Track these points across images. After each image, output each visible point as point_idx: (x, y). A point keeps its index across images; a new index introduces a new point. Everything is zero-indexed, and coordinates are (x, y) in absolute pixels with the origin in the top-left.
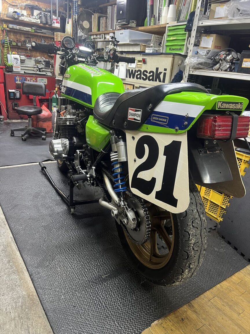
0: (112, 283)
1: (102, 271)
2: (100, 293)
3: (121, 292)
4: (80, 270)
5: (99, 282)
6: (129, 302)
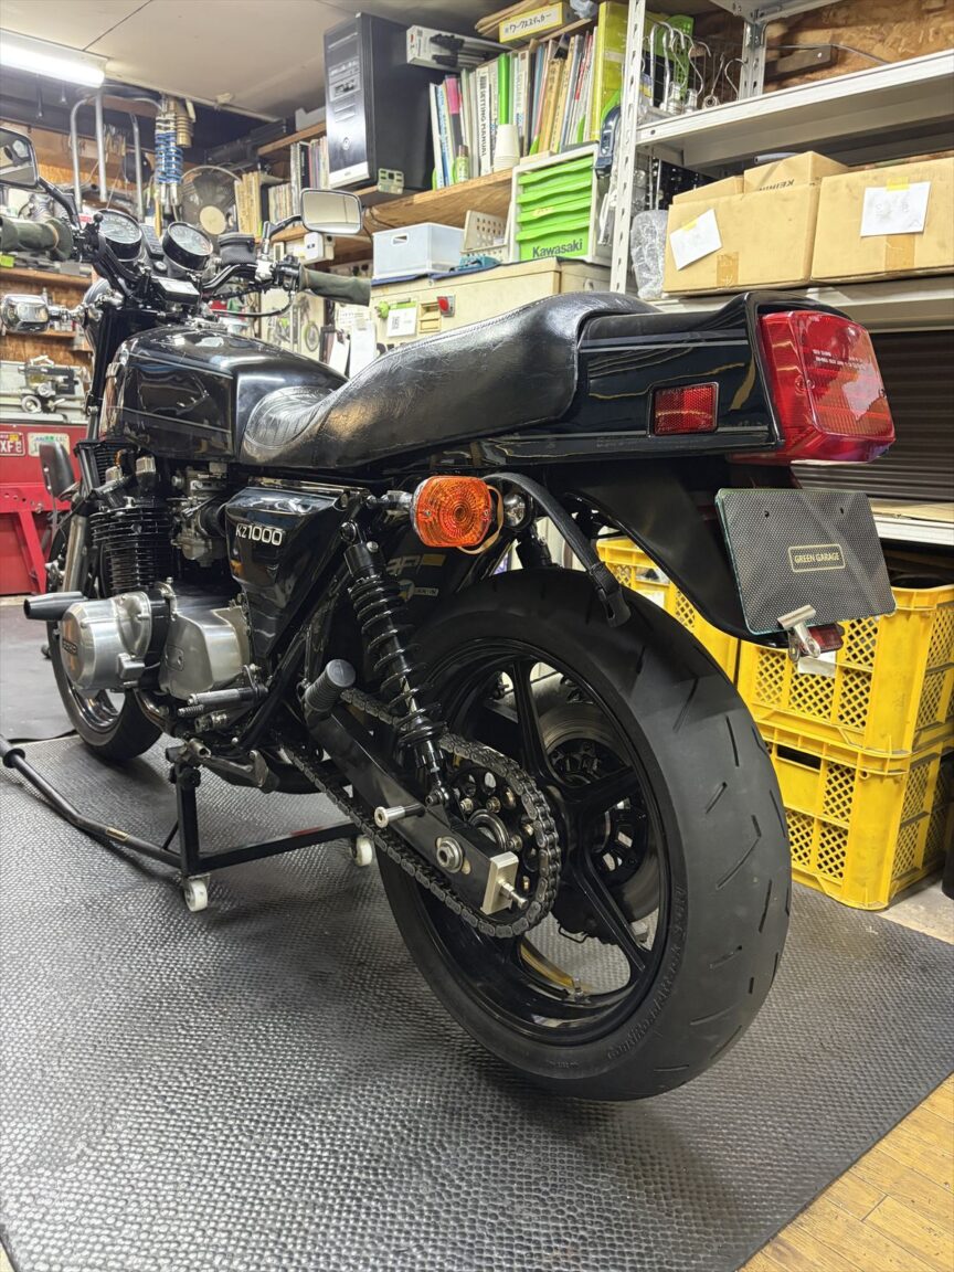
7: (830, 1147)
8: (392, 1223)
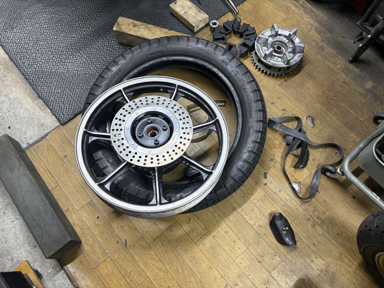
0: (96, 34)
1: (82, 22)
2: (82, 47)
3: (107, 43)
4: (56, 25)
5: (80, 35)
6: (116, 53)
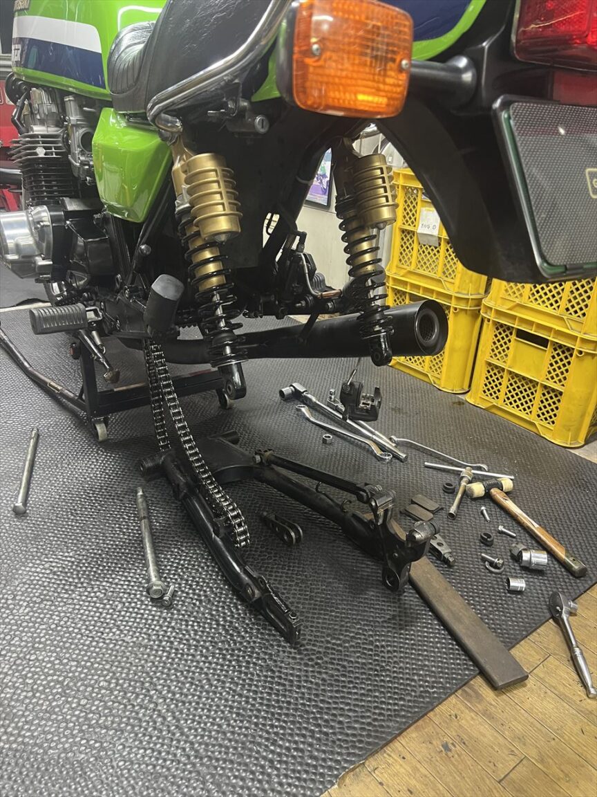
7: (513, 621)
8: (192, 661)
